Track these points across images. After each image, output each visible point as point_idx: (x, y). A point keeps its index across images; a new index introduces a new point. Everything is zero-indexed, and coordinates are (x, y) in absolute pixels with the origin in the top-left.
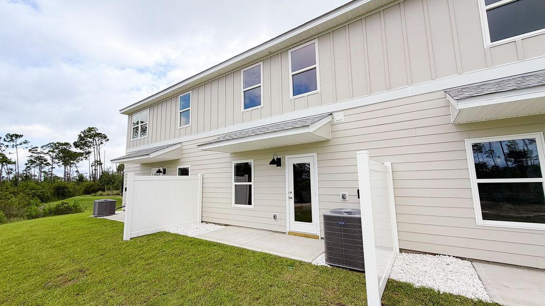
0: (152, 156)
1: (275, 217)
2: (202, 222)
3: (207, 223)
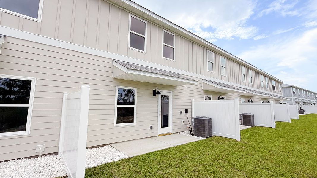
1: (151, 128)
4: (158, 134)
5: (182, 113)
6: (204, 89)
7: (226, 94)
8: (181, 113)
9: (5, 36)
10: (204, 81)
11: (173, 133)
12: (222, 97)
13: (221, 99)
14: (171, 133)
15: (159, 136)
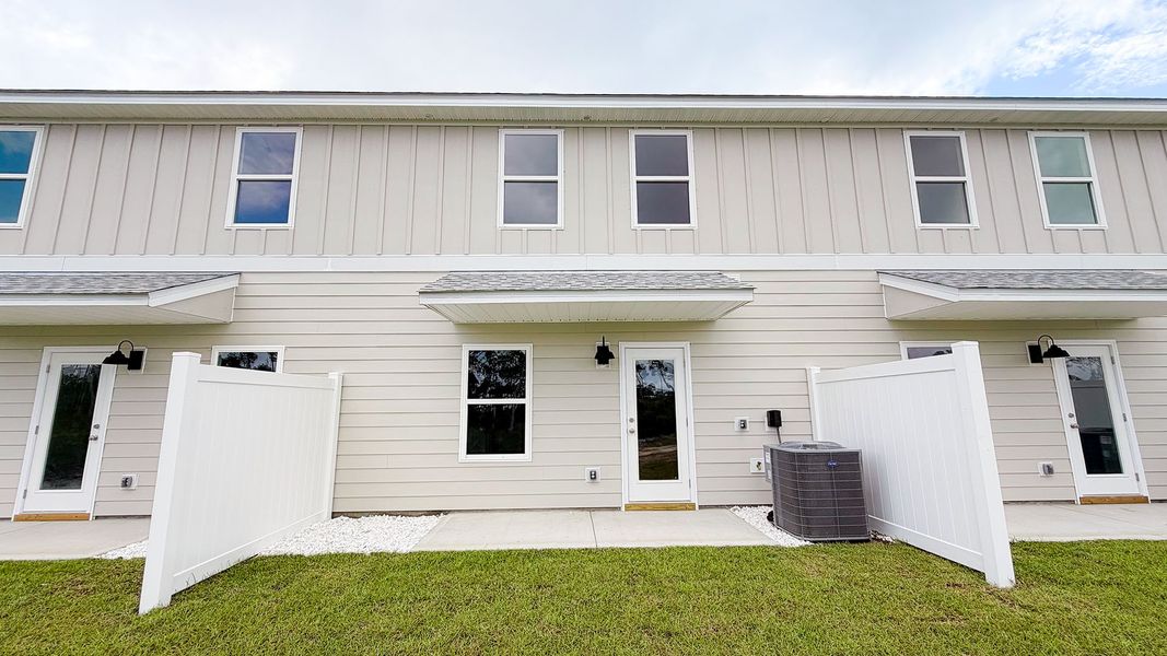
0: (156, 300)
1: (593, 476)
2: (334, 515)
3: (354, 515)
4: (625, 501)
5: (748, 425)
6: (892, 315)
7: (1128, 325)
8: (744, 427)
9: (240, 273)
10: (885, 280)
11: (700, 507)
12: (1054, 347)
13: (1047, 355)
14: (694, 505)
15: (628, 508)
